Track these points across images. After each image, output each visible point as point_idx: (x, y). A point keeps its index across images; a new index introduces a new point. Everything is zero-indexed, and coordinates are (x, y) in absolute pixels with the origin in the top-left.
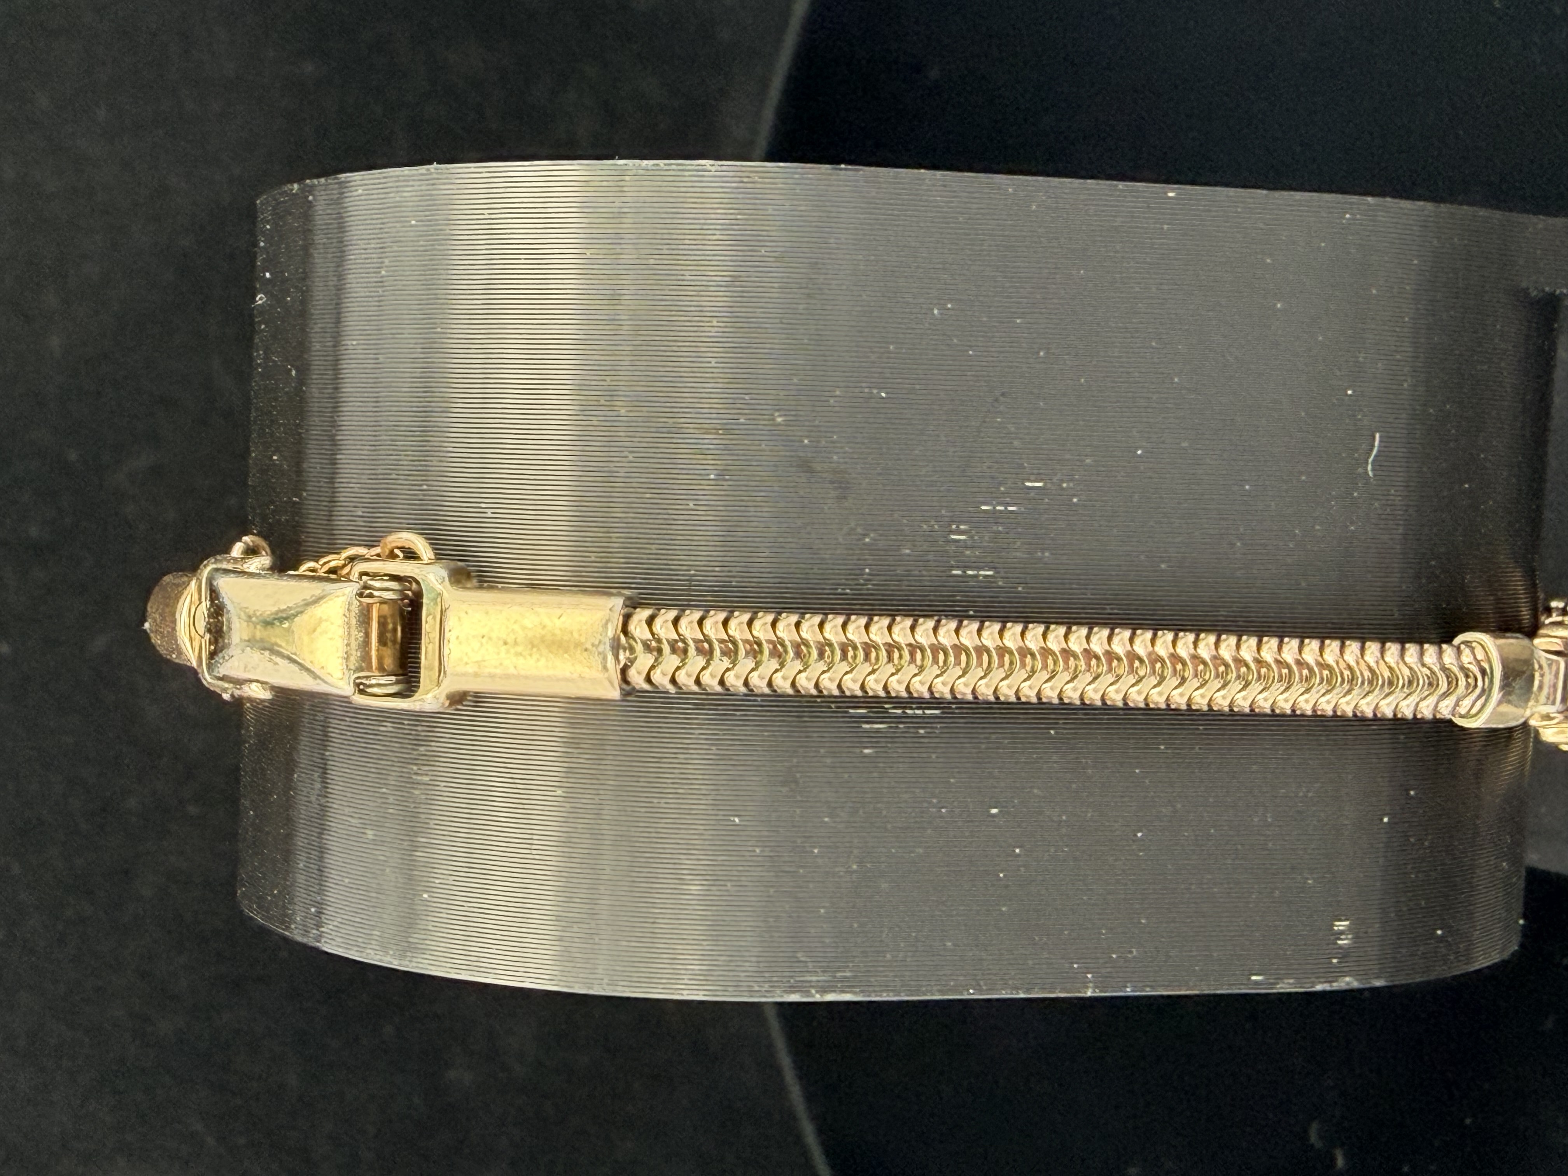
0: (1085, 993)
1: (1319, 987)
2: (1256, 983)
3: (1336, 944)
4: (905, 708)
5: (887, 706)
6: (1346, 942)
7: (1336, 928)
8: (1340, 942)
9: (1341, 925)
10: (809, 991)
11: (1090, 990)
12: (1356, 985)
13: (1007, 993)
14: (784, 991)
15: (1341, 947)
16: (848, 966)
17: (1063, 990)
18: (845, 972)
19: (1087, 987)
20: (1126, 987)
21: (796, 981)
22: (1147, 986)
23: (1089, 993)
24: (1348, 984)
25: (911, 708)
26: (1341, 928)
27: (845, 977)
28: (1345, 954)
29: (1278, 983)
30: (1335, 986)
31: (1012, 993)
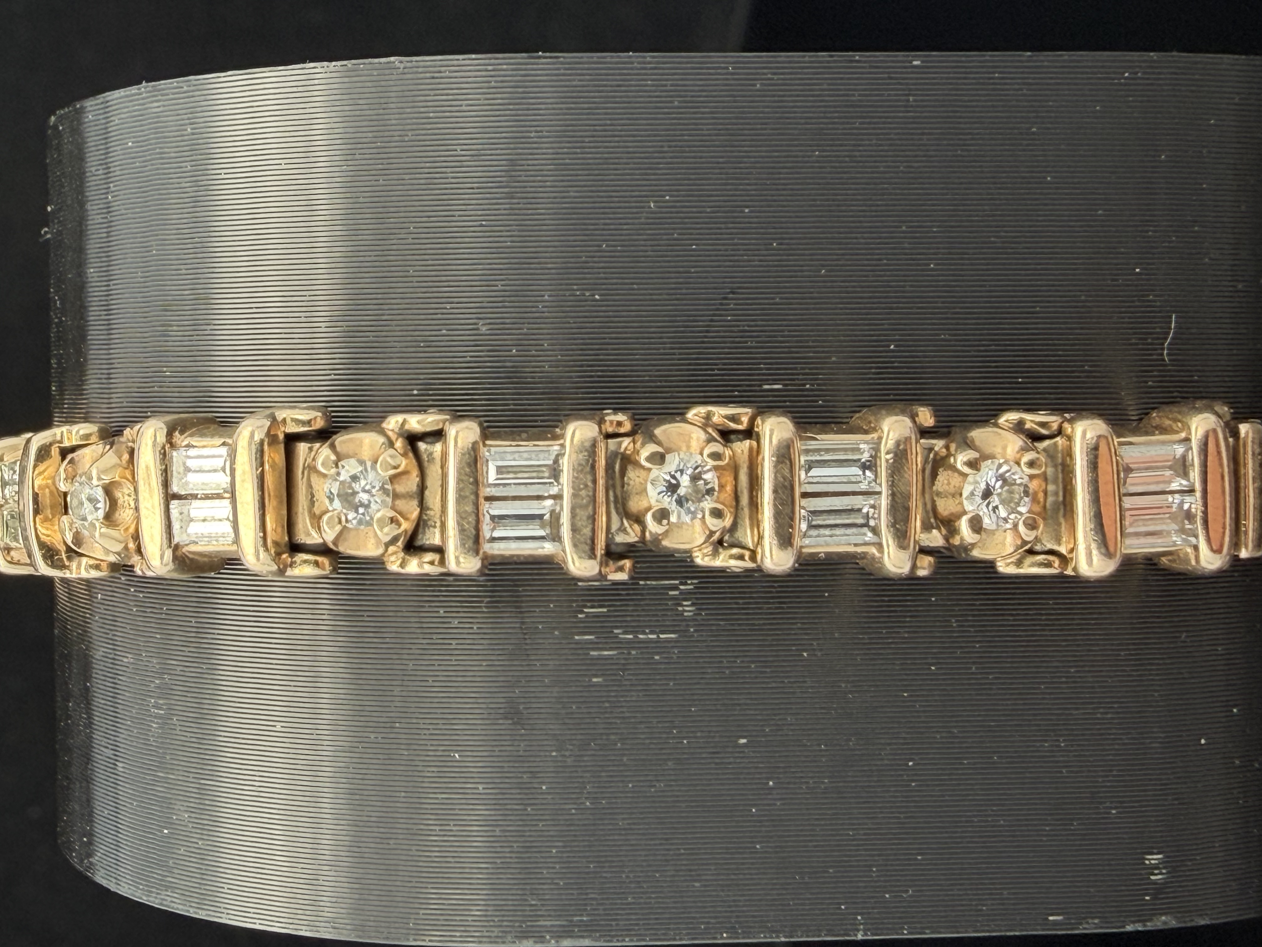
0: (856, 935)
1: (1129, 928)
2: (1055, 923)
3: (1149, 878)
4: (637, 632)
5: (616, 631)
6: (1160, 877)
7: (1147, 862)
8: (1153, 877)
9: (1154, 859)
10: (544, 937)
11: (861, 932)
12: (1173, 923)
13: (765, 937)
14: (516, 937)
15: (1155, 883)
16: (586, 910)
17: (830, 933)
18: (581, 915)
19: (858, 930)
20: (903, 928)
21: (527, 926)
22: (928, 928)
23: (860, 937)
24: (1165, 923)
25: (644, 633)
26: (1153, 862)
27: (582, 921)
28: (1159, 890)
29: (1081, 924)
30: (1150, 926)
31: (772, 938)
